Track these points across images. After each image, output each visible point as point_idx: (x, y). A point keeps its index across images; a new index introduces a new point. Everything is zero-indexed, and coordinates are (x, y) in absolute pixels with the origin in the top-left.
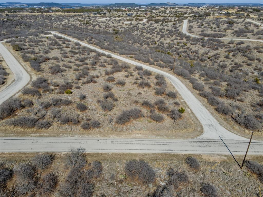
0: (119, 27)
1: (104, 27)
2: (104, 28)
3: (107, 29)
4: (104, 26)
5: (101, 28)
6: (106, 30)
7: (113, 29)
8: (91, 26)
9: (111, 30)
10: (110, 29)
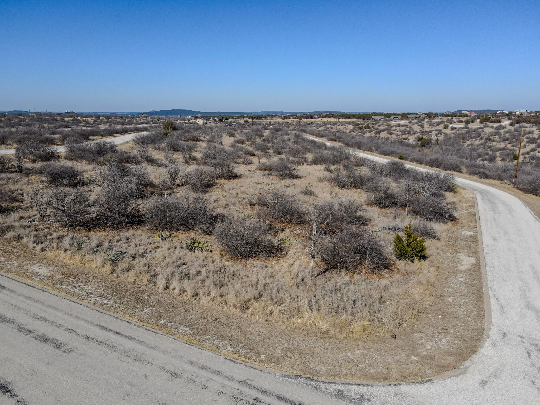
0: (434, 133)
1: (400, 133)
2: (397, 135)
3: (404, 137)
4: (401, 131)
5: (392, 136)
6: (402, 139)
7: (419, 137)
8: (373, 132)
9: (412, 139)
10: (411, 137)
